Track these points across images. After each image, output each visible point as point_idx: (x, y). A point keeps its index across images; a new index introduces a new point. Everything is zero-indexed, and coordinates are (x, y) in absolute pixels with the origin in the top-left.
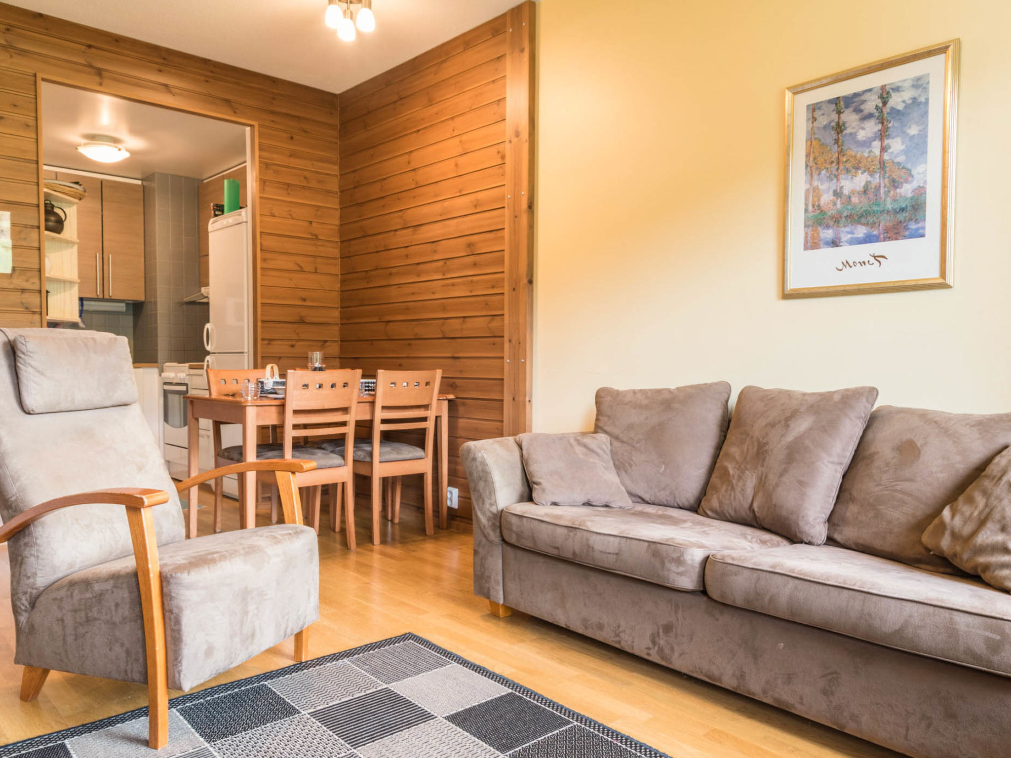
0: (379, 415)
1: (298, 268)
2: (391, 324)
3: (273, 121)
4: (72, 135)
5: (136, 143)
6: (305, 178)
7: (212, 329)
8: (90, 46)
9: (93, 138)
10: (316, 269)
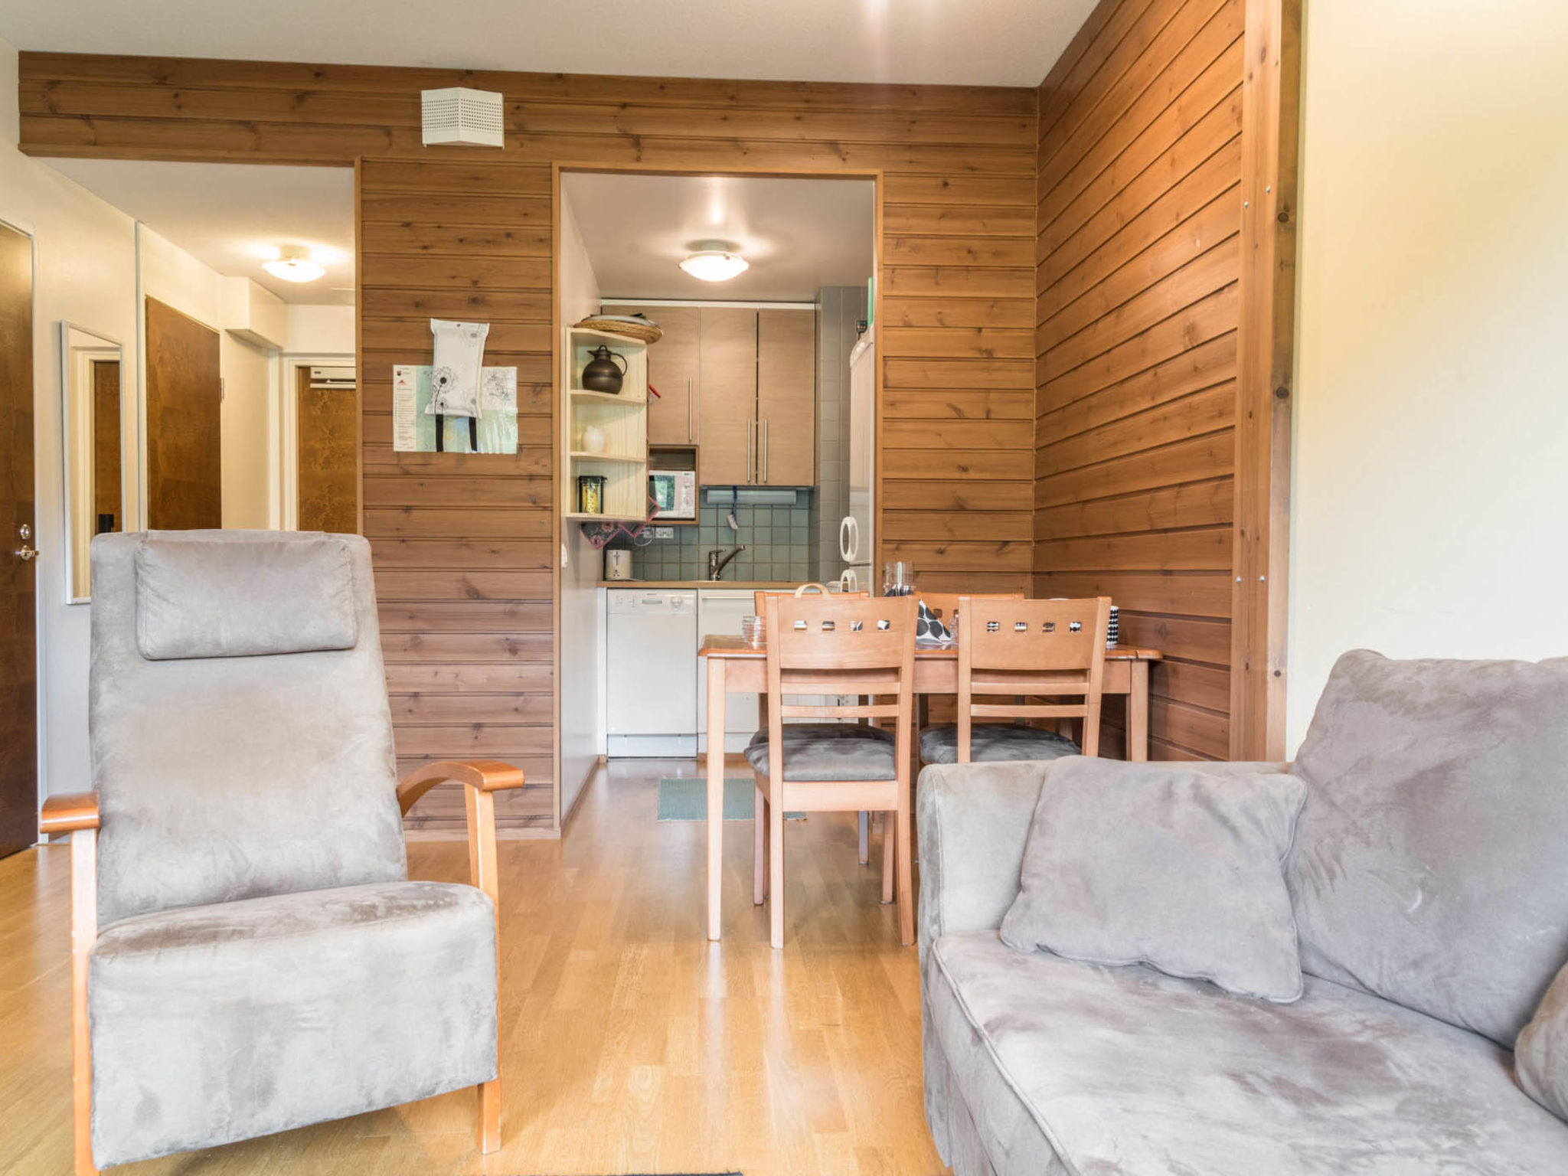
0: (966, 687)
1: (952, 414)
2: (1090, 505)
3: (911, 162)
4: (671, 246)
5: (755, 247)
6: (970, 252)
7: (853, 527)
8: (624, 106)
9: (698, 246)
10: (988, 412)
